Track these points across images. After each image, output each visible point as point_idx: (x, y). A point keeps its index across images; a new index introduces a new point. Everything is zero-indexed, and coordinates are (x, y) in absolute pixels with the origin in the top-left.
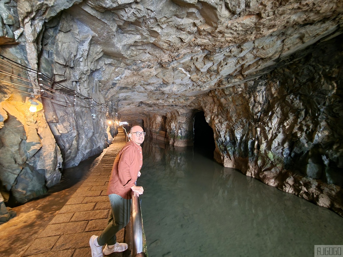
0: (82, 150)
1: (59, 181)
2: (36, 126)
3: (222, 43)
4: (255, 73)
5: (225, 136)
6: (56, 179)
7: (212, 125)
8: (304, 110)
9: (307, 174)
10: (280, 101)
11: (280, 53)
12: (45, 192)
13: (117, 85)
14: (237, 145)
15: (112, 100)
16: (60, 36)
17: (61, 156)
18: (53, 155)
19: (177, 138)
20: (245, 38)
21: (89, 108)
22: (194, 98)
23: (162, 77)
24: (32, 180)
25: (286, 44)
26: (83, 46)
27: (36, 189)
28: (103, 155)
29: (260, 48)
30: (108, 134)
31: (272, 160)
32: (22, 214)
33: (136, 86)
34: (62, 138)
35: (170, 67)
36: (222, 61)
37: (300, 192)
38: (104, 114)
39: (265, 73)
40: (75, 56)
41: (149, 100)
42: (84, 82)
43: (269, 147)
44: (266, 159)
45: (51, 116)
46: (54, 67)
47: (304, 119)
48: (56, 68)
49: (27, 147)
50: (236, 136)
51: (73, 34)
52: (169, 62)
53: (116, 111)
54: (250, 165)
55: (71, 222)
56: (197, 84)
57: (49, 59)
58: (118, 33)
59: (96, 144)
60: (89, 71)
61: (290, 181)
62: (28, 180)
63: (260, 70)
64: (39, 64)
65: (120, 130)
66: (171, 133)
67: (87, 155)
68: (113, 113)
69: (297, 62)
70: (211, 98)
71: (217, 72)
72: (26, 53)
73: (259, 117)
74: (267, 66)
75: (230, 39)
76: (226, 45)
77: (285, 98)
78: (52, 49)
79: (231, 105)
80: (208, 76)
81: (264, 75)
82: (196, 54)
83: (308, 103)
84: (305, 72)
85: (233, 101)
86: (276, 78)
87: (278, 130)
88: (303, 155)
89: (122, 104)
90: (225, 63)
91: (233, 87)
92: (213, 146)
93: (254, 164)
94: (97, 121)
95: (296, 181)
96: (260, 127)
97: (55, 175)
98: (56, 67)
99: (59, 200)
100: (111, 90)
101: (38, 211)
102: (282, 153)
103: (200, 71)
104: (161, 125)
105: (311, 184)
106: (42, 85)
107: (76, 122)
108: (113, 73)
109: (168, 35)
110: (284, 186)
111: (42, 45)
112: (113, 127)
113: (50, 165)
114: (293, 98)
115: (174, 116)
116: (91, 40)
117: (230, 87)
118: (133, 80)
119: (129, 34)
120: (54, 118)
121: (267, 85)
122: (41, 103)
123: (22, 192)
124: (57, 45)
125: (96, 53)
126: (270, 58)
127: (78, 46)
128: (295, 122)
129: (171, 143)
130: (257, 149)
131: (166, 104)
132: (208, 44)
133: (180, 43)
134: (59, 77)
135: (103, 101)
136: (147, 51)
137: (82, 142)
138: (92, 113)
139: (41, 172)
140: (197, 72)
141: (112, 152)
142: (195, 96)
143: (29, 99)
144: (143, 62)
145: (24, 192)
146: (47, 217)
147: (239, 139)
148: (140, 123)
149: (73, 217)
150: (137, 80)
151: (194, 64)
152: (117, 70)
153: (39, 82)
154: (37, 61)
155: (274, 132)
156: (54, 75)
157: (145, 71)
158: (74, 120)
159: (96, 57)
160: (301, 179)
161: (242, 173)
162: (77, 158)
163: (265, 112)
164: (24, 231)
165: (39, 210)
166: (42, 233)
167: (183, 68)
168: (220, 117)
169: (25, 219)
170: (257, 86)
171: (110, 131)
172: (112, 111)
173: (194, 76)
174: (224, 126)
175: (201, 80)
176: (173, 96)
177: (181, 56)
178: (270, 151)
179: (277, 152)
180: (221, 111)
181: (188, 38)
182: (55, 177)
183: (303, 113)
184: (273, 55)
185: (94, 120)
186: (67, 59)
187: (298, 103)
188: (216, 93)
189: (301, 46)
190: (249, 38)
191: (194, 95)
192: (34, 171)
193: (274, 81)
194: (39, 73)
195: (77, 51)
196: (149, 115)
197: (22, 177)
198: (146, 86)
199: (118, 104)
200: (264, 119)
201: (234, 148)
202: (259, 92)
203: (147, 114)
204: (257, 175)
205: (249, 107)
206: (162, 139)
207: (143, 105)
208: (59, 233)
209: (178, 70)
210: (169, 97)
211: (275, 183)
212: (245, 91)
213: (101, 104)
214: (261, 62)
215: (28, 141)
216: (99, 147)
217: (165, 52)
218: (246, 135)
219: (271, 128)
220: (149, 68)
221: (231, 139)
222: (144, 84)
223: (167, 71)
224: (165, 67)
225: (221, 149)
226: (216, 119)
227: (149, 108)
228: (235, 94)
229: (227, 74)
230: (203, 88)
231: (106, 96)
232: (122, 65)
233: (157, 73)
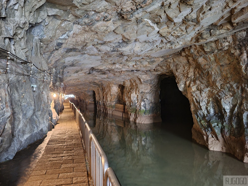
0: (19, 135)
5: (207, 108)
7: (187, 93)
13: (64, 46)
14: (226, 119)
15: (56, 67)
19: (140, 113)
21: (28, 76)
22: (161, 59)
23: (122, 32)
28: (47, 140)
30: (52, 111)
33: (87, 46)
35: (133, 19)
36: (205, 5)
38: (48, 85)
40: (8, 2)
41: (103, 64)
50: (223, 107)
52: (133, 11)
53: (61, 80)
56: (168, 39)
59: (37, 126)
60: (27, 25)
65: (66, 105)
66: (131, 106)
67: (25, 143)
68: (58, 84)
70: (184, 58)
71: (197, 21)
79: (214, 66)
80: (183, 28)
85: (217, 60)
89: (68, 72)
90: (209, 8)
91: (216, 41)
92: (191, 122)
94: (39, 94)
100: (56, 53)
103: (172, 21)
104: (118, 96)
108: (58, 29)
112: (58, 102)
115: (134, 84)
117: (211, 42)
118: (83, 38)
129: (132, 119)
131: (124, 70)
135: (45, 67)
137: (18, 125)
138: (32, 83)
140: (169, 23)
141: (59, 135)
142: (162, 57)
144: (97, 12)
147: (228, 111)
148: (90, 96)
150: (89, 38)
151: (165, 12)
152: (63, 25)
157: (100, 25)
159: (36, 5)
161: (236, 158)
162: (12, 149)
167: (150, 19)
168: (198, 82)
171: (55, 107)
172: (56, 81)
173: (164, 30)
174: (204, 95)
175: (173, 34)
176: (134, 59)
177: (148, 2)
180: (200, 74)
185: (34, 93)
188: (192, 50)
191: (162, 56)
196: (102, 85)
198: (100, 46)
199: (63, 72)
201: (222, 124)
203: (100, 83)
206: (119, 114)
207: (94, 72)
209: (143, 23)
210: (129, 59)
212: (233, 46)
213: (44, 71)
216: (42, 130)
218: (238, 105)
220: (106, 21)
221: (217, 112)
222: (98, 44)
223: (129, 25)
224: (126, 19)
225: (203, 126)
226: (193, 86)
227: (102, 75)
228: (219, 50)
229: (210, 24)
230: (174, 45)
231: (49, 61)
232: (71, 17)
233: (115, 27)
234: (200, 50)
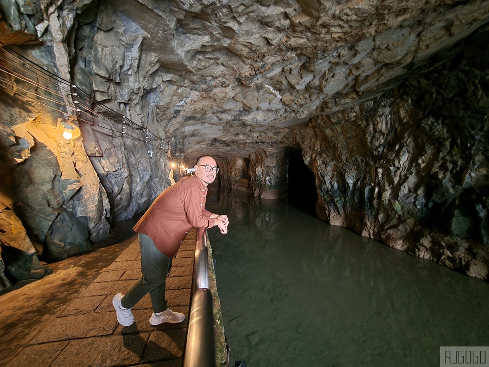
0: (137, 198)
1: (108, 236)
2: (72, 159)
3: (326, 43)
4: (375, 89)
5: (331, 183)
6: (103, 232)
7: (313, 167)
8: (450, 139)
9: (451, 232)
10: (412, 128)
11: (414, 54)
12: (89, 247)
13: (182, 113)
14: (349, 193)
15: (175, 136)
16: (100, 37)
17: (107, 200)
18: (97, 198)
19: (264, 188)
20: (360, 33)
21: (143, 141)
22: (287, 130)
23: (242, 100)
24: (71, 229)
25: (424, 40)
26: (131, 52)
27: (76, 242)
29: (384, 48)
30: (171, 181)
31: (400, 213)
32: (59, 271)
33: (207, 114)
34: (108, 178)
35: (252, 85)
36: (327, 72)
37: (442, 257)
38: (165, 153)
39: (390, 87)
40: (122, 67)
41: (225, 135)
42: (136, 105)
43: (395, 195)
44: (391, 212)
45: (93, 148)
46: (93, 80)
47: (449, 153)
48: (95, 81)
49: (62, 185)
50: (347, 181)
51: (117, 35)
52: (252, 77)
53: (182, 151)
54: (367, 221)
55: (121, 280)
56: (291, 108)
57: (86, 69)
58: (179, 33)
59: (155, 192)
60: (141, 90)
61: (426, 242)
62: (66, 229)
63: (383, 84)
64: (72, 73)
66: (255, 181)
67: (143, 205)
68: (177, 154)
69: (440, 68)
70: (312, 129)
71: (320, 89)
72: (54, 57)
73: (381, 152)
74: (394, 76)
75: (339, 35)
76: (333, 46)
77: (421, 123)
78: (90, 56)
79: (341, 138)
80: (307, 96)
81: (389, 91)
82: (289, 62)
83: (456, 129)
84: (453, 82)
85: (342, 132)
86: (407, 94)
87: (408, 170)
88: (446, 205)
89: (189, 143)
90: (332, 74)
91: (343, 111)
92: (315, 197)
93: (373, 219)
94: (156, 162)
95: (434, 242)
96: (382, 167)
97: (101, 226)
98: (97, 80)
99: (107, 256)
100: (174, 121)
101: (80, 268)
102: (414, 202)
103: (295, 88)
104: (243, 171)
105: (458, 246)
106: (77, 102)
107: (127, 160)
108: (174, 95)
109: (248, 33)
110: (417, 250)
111: (75, 48)
112: (178, 173)
113: (93, 212)
114: (432, 123)
115: (260, 158)
116: (142, 44)
117: (338, 111)
118: (202, 106)
119: (194, 34)
120: (97, 150)
121: (392, 105)
122: (78, 128)
123: (60, 245)
124: (96, 50)
125: (150, 64)
126: (398, 63)
127: (124, 53)
128: (435, 157)
129: (256, 194)
130: (377, 198)
131: (248, 141)
132: (306, 46)
133: (266, 46)
134: (100, 94)
135: (162, 135)
136: (219, 62)
137: (136, 187)
138: (148, 150)
139: (82, 220)
140: (291, 90)
142: (288, 128)
143: (62, 121)
144: (215, 78)
145: (62, 244)
146: (91, 274)
147: (351, 185)
149: (124, 275)
150: (207, 106)
151: (286, 78)
152: (179, 91)
153: (74, 98)
154: (69, 69)
155: (403, 174)
156: (95, 91)
157: (218, 91)
158: (123, 155)
159: (149, 70)
160: (443, 239)
161: (355, 232)
162: (130, 208)
163: (390, 146)
164: (62, 289)
165: (82, 267)
166: (83, 292)
167: (271, 85)
168: (324, 155)
169: (63, 277)
170: (378, 108)
171: (174, 178)
172: (176, 151)
173: (287, 97)
174: (329, 168)
175: (296, 103)
176: (258, 129)
177: (267, 67)
178: (397, 200)
179: (407, 202)
180: (326, 147)
181: (277, 38)
182: (101, 228)
183: (448, 143)
184: (403, 58)
185: (151, 159)
186: (110, 70)
187: (440, 130)
188: (319, 121)
189: (447, 41)
190: (368, 32)
191: (288, 126)
192: (73, 219)
193: (404, 100)
194: (73, 86)
195: (124, 60)
196: (226, 158)
197: (59, 224)
198: (219, 114)
199: (183, 142)
200: (388, 156)
201: (345, 198)
202: (381, 116)
203: (224, 156)
204: (378, 235)
205: (367, 139)
206: (244, 190)
207: (217, 144)
208: (106, 293)
209: (265, 89)
210: (252, 130)
211: (403, 246)
212: (360, 116)
213: (160, 138)
214: (384, 70)
215: (63, 178)
217: (244, 62)
218: (361, 179)
219: (398, 168)
220: (224, 87)
221: (341, 186)
222: (218, 112)
223: (249, 91)
224: (245, 85)
225: (326, 200)
226: (318, 159)
227: (226, 147)
228: (346, 121)
229: (335, 92)
230: (299, 115)
231: (167, 129)
232: (187, 82)
233: (234, 94)
234: (327, 120)
